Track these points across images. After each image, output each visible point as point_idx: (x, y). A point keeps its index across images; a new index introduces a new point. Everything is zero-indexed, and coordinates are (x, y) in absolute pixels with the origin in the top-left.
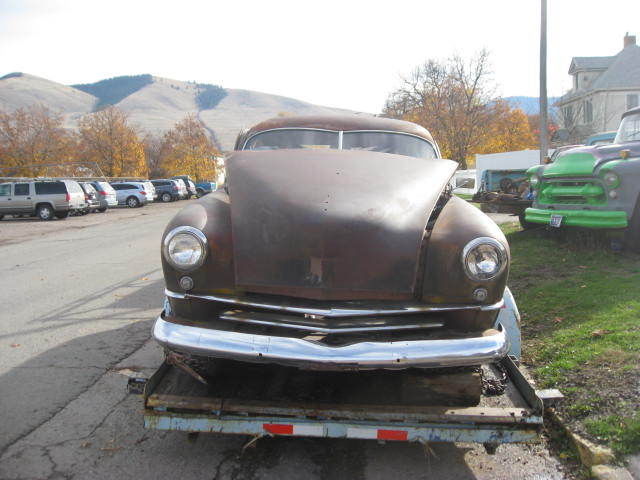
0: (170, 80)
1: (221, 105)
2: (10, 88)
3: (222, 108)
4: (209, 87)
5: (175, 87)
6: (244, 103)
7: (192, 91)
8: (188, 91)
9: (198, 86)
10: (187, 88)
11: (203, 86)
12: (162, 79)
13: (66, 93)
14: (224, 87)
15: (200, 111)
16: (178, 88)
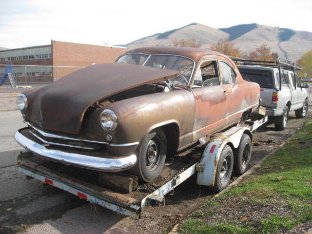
0: (266, 26)
1: (292, 39)
2: (191, 30)
3: (291, 41)
4: (286, 30)
5: (268, 30)
6: (304, 38)
7: (277, 32)
8: (275, 31)
9: (280, 29)
10: (274, 30)
11: (283, 29)
12: (262, 26)
13: (216, 33)
14: (294, 30)
15: (280, 42)
16: (270, 30)
